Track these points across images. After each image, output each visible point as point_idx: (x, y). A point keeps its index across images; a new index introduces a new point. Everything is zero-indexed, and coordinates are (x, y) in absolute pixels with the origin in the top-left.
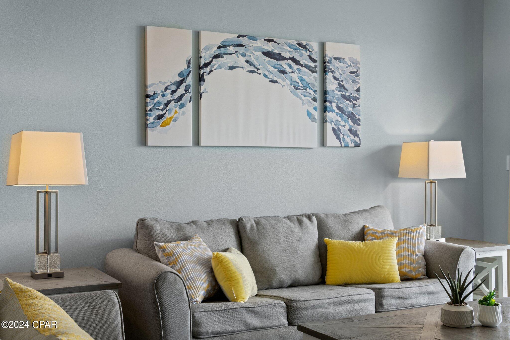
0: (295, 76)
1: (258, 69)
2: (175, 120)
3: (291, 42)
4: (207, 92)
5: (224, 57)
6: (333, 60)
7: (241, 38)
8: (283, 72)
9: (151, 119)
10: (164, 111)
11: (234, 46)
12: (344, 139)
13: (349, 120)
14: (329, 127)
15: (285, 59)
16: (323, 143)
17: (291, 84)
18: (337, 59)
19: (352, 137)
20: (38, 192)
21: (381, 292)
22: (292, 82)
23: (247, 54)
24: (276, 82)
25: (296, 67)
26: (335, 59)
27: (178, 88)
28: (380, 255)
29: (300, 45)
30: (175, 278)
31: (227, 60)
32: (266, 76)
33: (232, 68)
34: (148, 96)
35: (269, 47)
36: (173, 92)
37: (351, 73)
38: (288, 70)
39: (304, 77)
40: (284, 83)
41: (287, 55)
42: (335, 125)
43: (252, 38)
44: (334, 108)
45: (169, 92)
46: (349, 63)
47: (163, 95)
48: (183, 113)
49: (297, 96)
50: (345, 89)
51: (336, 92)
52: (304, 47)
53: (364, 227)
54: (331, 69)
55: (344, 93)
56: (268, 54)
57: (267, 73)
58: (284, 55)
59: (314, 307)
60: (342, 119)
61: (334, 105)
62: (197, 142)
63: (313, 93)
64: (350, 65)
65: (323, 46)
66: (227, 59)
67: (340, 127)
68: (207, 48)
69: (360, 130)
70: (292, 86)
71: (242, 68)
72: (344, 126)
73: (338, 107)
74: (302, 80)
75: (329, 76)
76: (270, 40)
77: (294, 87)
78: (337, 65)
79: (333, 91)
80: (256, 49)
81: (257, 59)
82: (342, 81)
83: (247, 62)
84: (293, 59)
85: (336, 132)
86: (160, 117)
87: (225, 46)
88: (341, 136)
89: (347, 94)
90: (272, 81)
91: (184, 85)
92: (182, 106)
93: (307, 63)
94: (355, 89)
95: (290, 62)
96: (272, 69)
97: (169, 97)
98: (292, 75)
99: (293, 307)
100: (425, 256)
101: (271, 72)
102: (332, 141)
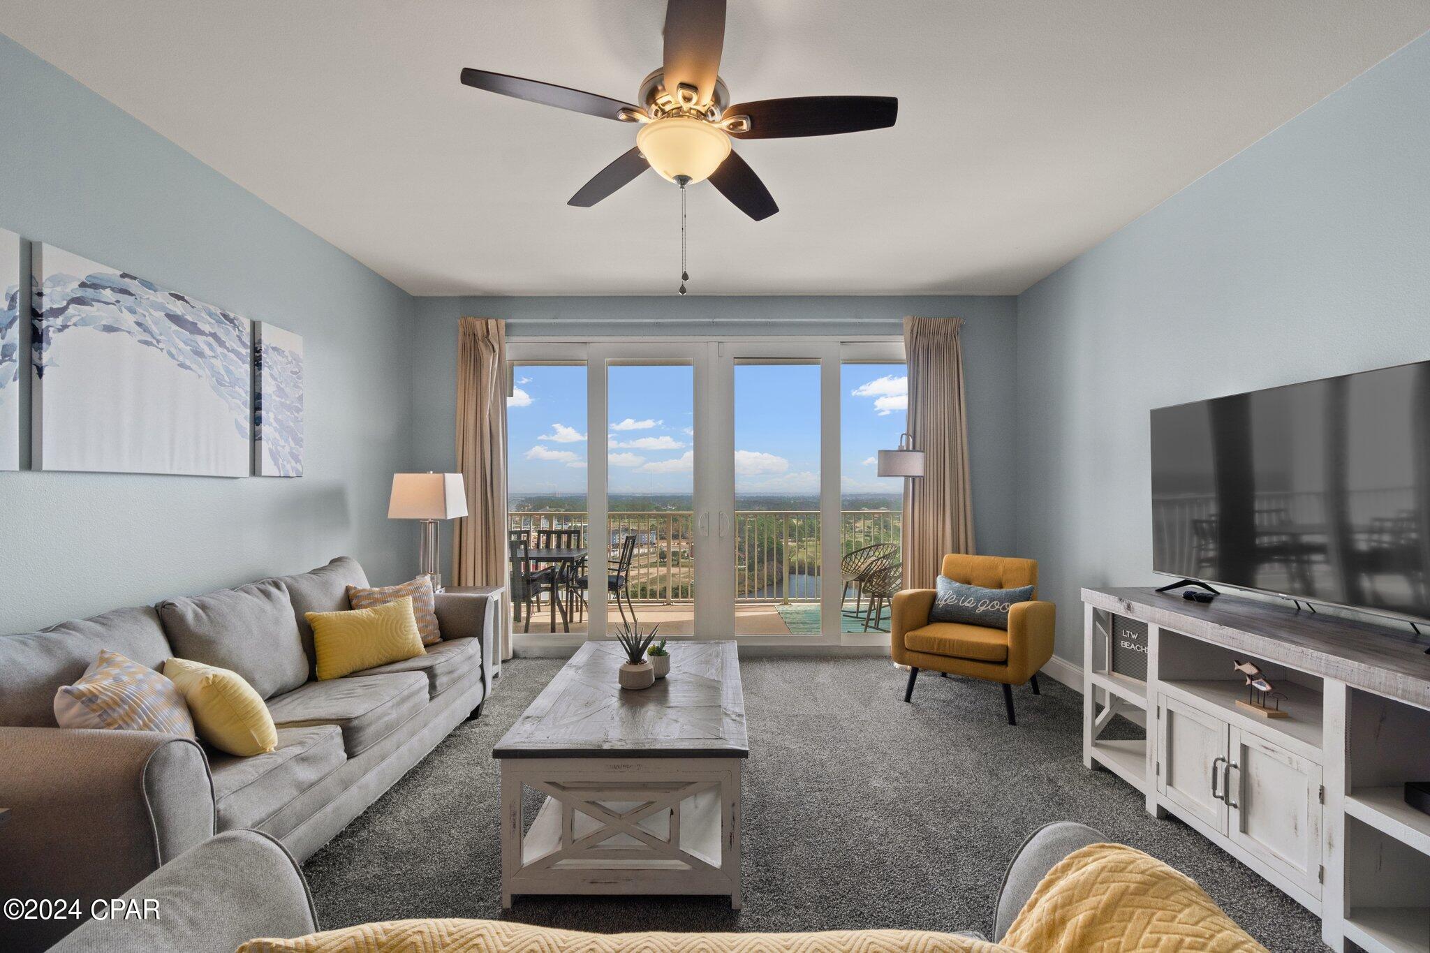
0: (218, 363)
1: (158, 341)
3: (212, 308)
5: (92, 306)
6: (270, 350)
7: (127, 280)
8: (199, 353)
11: (113, 289)
12: (283, 466)
13: (290, 439)
14: (264, 447)
15: (201, 333)
16: (255, 470)
17: (213, 376)
18: (274, 349)
19: (292, 463)
21: (432, 671)
22: (215, 373)
23: (139, 310)
24: (188, 368)
25: (219, 350)
26: (272, 348)
28: (400, 622)
29: (225, 316)
30: (187, 749)
31: (100, 313)
32: (172, 356)
33: (109, 329)
35: (178, 308)
37: (292, 372)
38: (207, 351)
39: (230, 367)
40: (201, 372)
41: (206, 328)
42: (273, 445)
43: (148, 285)
44: (272, 420)
46: (290, 358)
49: (222, 396)
50: (285, 394)
51: (274, 397)
52: (231, 321)
54: (267, 363)
55: (283, 400)
56: (175, 319)
57: (174, 351)
58: (201, 325)
59: (379, 718)
60: (281, 436)
61: (271, 415)
62: (28, 461)
63: (243, 394)
64: (291, 362)
65: (255, 326)
66: (98, 310)
67: (279, 447)
68: (56, 280)
69: (303, 453)
70: (214, 379)
71: (129, 332)
72: (283, 447)
73: (276, 420)
74: (228, 371)
75: (265, 372)
76: (178, 297)
77: (217, 381)
78: (276, 358)
79: (270, 395)
80: (155, 306)
81: (156, 324)
82: (281, 383)
83: (139, 324)
84: (214, 336)
85: (274, 456)
87: (95, 286)
88: (280, 461)
89: (287, 402)
90: (182, 365)
93: (236, 348)
94: (297, 396)
95: (210, 339)
96: (182, 345)
98: (213, 361)
99: (354, 728)
100: (437, 613)
101: (180, 350)
102: (267, 466)
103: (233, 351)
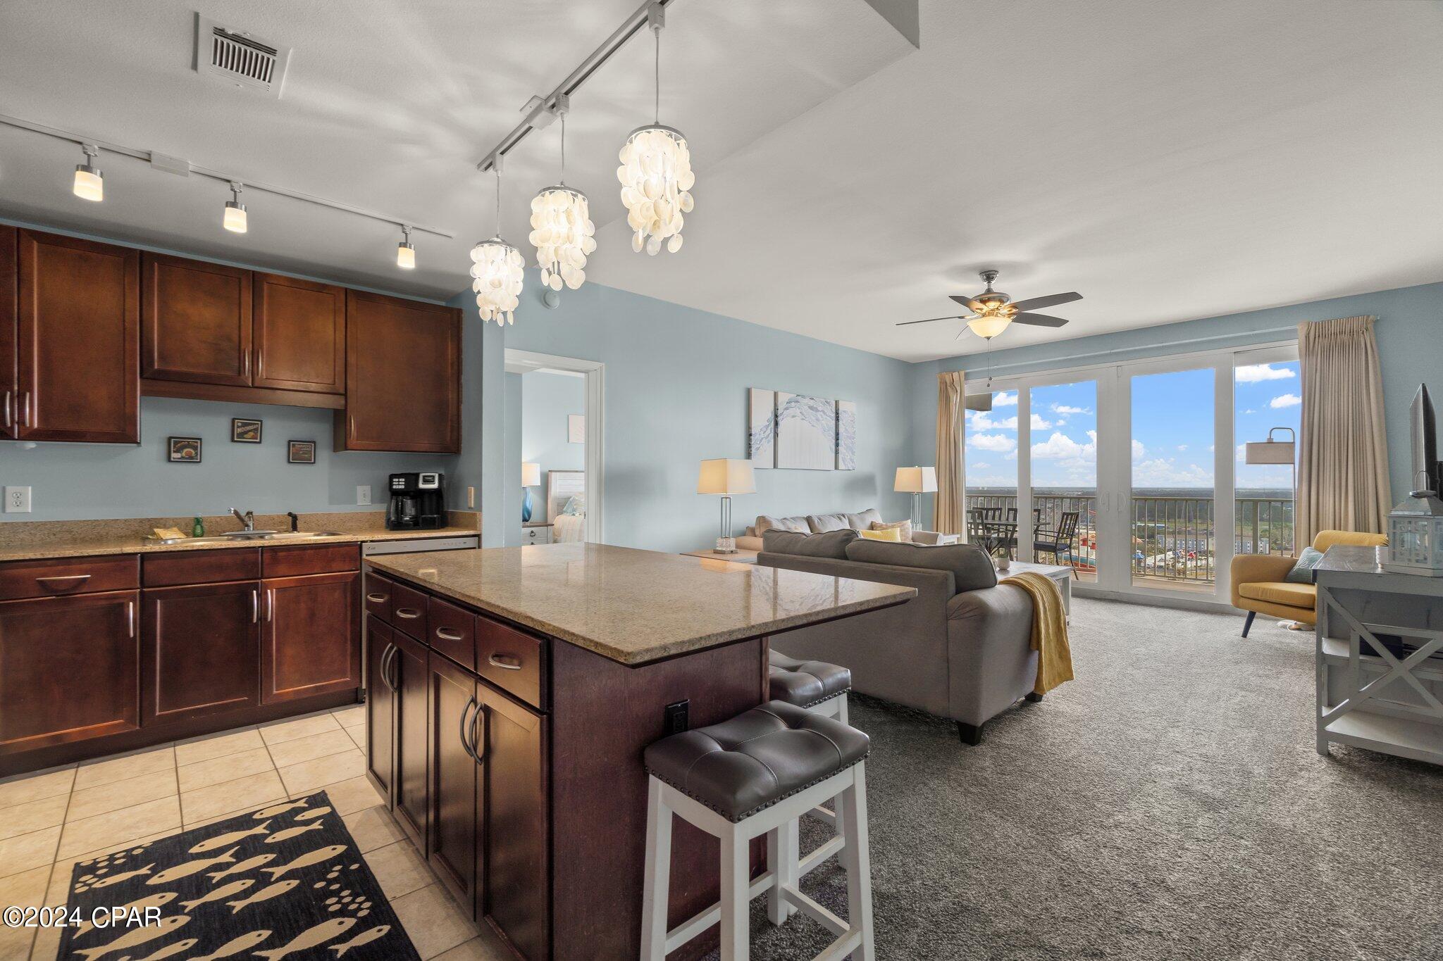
0: (824, 422)
1: (806, 418)
2: (765, 451)
3: (823, 400)
4: (780, 432)
5: (790, 409)
6: (843, 412)
7: (798, 397)
8: (818, 420)
9: (753, 450)
10: (759, 445)
11: (794, 402)
13: (850, 452)
15: (819, 411)
16: (836, 467)
19: (852, 463)
20: (722, 498)
22: (821, 426)
23: (801, 407)
24: (815, 426)
25: (825, 416)
27: (767, 429)
29: (827, 401)
31: (791, 411)
32: (810, 422)
33: (794, 416)
34: (750, 435)
35: (811, 403)
36: (765, 432)
37: (851, 420)
38: (821, 418)
39: (828, 423)
40: (818, 426)
41: (820, 408)
42: (843, 455)
43: (803, 397)
44: (843, 444)
45: (761, 432)
46: (850, 414)
47: (759, 435)
48: (769, 447)
49: (825, 436)
50: (848, 431)
51: (844, 434)
52: (829, 403)
53: (872, 522)
54: (841, 418)
55: (848, 434)
56: (811, 408)
57: (811, 420)
60: (847, 451)
61: (843, 442)
62: (775, 466)
63: (832, 433)
64: (851, 416)
65: (837, 402)
68: (781, 404)
71: (798, 416)
72: (848, 456)
74: (827, 425)
75: (840, 423)
76: (812, 399)
77: (824, 429)
78: (844, 415)
79: (843, 432)
80: (805, 404)
81: (806, 411)
82: (847, 426)
83: (801, 412)
84: (823, 411)
85: (844, 460)
86: (758, 449)
87: (791, 402)
88: (847, 462)
90: (813, 426)
91: (769, 428)
92: (769, 442)
93: (830, 414)
94: (853, 431)
95: (821, 413)
96: (813, 418)
97: (761, 436)
98: (822, 421)
102: (841, 466)
103: (829, 416)
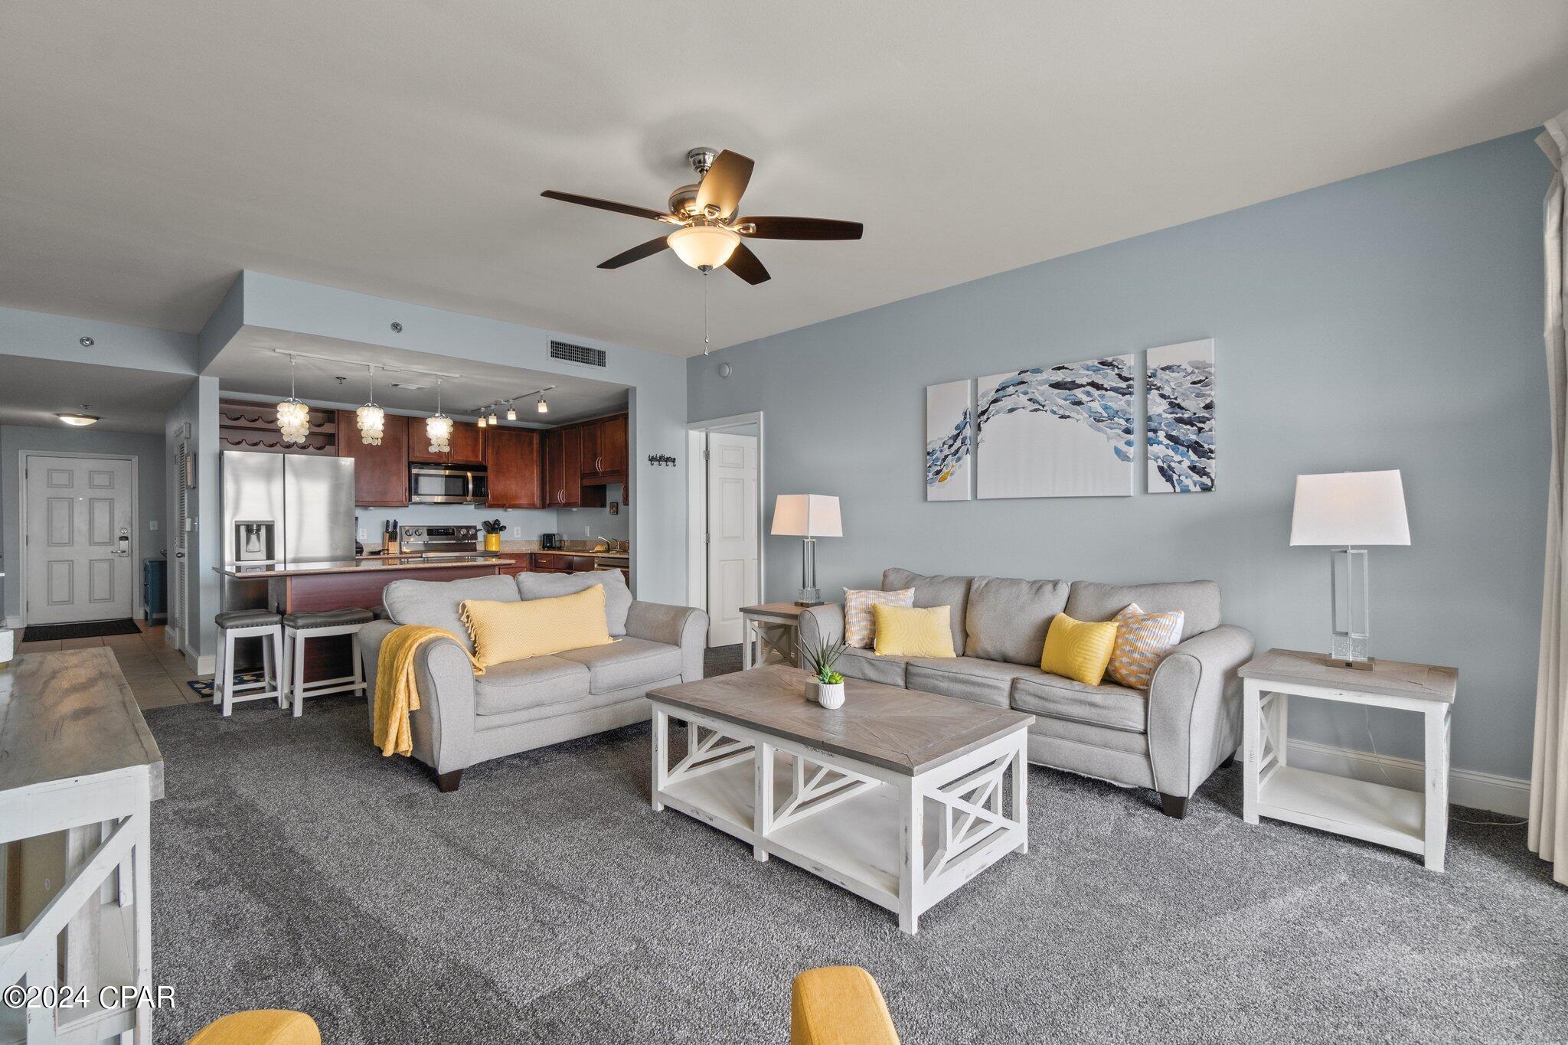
0: (1096, 406)
1: (1043, 406)
2: (952, 474)
3: (1089, 363)
4: (984, 441)
5: (1002, 400)
6: (1160, 372)
7: (1023, 374)
8: (1079, 403)
9: (930, 475)
10: (942, 466)
11: (1013, 385)
12: (1180, 482)
13: (1191, 452)
14: (1153, 466)
15: (1082, 386)
16: (1144, 489)
17: (1090, 417)
18: (1166, 368)
19: (1196, 477)
22: (1090, 411)
23: (1030, 390)
24: (1069, 417)
25: (1097, 393)
26: (1162, 369)
27: (955, 441)
29: (1103, 363)
31: (1006, 403)
32: (1054, 412)
33: (1011, 411)
34: (929, 454)
35: (1059, 376)
36: (951, 446)
37: (1194, 383)
38: (1084, 398)
39: (1109, 404)
40: (1079, 417)
41: (1084, 381)
42: (1163, 462)
43: (1037, 371)
44: (1163, 438)
45: (946, 446)
46: (1190, 370)
47: (941, 451)
48: (960, 466)
49: (1099, 430)
50: (1182, 408)
51: (1165, 415)
52: (1110, 365)
54: (1155, 385)
55: (1179, 415)
56: (1056, 385)
57: (1055, 409)
58: (1079, 381)
60: (1176, 453)
61: (1162, 434)
62: (975, 495)
63: (1124, 423)
64: (1193, 373)
66: (1006, 401)
67: (1173, 464)
68: (984, 395)
69: (1212, 466)
70: (1092, 419)
71: (1023, 408)
72: (1180, 462)
73: (1169, 437)
74: (1106, 407)
75: (1154, 395)
76: (1059, 368)
77: (1095, 419)
78: (1167, 377)
79: (1160, 415)
80: (1041, 383)
81: (1042, 394)
82: (1176, 399)
83: (1030, 400)
84: (1093, 384)
85: (1166, 473)
86: (938, 473)
87: (1003, 388)
88: (1175, 477)
89: (1186, 416)
90: (1062, 417)
91: (960, 437)
92: (959, 459)
93: (1114, 385)
94: (1203, 405)
95: (1089, 388)
96: (1061, 402)
97: (946, 452)
98: (1091, 404)
101: (1060, 406)
103: (1113, 389)
